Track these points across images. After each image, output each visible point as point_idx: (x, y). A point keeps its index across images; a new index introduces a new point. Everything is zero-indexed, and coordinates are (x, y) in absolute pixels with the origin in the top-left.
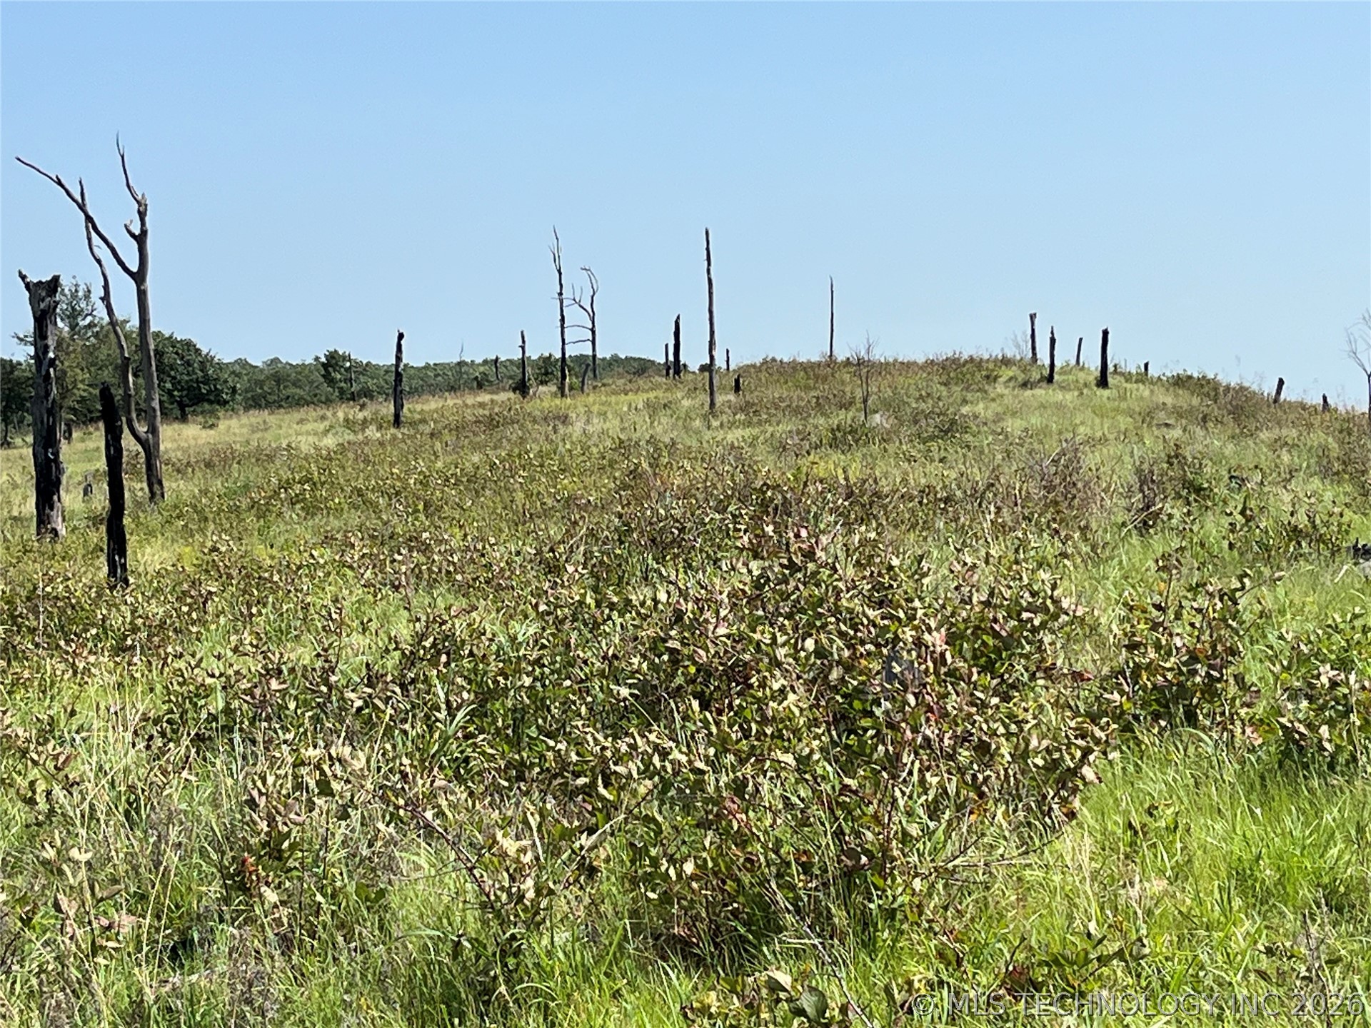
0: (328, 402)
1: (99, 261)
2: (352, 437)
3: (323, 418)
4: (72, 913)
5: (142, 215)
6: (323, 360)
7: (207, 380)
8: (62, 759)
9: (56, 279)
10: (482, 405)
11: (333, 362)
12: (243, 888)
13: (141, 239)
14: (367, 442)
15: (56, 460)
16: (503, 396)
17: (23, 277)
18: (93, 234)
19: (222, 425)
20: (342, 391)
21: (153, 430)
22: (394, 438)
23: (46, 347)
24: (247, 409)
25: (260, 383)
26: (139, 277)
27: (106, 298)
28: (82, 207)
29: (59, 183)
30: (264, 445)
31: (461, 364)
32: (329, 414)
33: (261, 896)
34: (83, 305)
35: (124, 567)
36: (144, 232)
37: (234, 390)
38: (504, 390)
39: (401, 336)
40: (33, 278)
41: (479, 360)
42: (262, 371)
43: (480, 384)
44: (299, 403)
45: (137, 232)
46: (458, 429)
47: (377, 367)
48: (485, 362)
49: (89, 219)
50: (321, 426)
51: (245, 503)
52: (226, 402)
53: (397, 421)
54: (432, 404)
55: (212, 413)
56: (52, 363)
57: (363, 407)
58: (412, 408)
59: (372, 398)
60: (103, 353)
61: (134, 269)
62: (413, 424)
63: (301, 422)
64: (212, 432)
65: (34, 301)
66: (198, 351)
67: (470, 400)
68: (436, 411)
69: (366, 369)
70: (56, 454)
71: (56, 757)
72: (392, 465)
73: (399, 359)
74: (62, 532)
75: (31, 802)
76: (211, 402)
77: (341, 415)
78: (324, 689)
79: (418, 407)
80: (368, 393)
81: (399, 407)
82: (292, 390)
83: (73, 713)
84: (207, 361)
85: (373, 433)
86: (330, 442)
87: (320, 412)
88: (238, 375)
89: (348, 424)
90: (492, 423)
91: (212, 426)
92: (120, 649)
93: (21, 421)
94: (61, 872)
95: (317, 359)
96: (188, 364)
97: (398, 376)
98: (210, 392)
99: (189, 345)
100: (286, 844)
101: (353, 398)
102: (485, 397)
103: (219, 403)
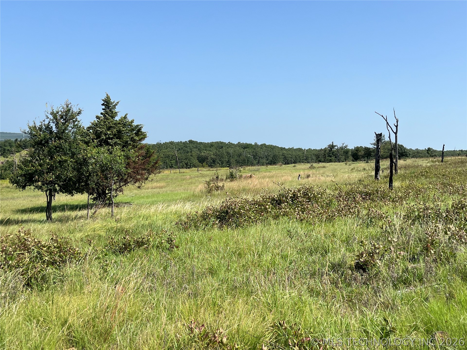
0: (427, 157)
1: (389, 130)
2: (433, 164)
3: (427, 160)
4: (393, 250)
5: (397, 122)
6: (427, 149)
7: (405, 152)
8: (390, 221)
9: (381, 133)
10: (459, 159)
11: (429, 149)
12: (427, 250)
13: (397, 127)
14: (436, 165)
15: (379, 166)
16: (463, 157)
17: (375, 133)
18: (388, 126)
19: (407, 160)
20: (430, 155)
21: (396, 161)
22: (442, 164)
23: (379, 146)
24: (412, 158)
25: (414, 153)
26: (396, 133)
27: (389, 137)
28: (386, 121)
29: (382, 116)
30: (416, 164)
31: (454, 151)
32: (428, 159)
33: (430, 252)
34: (383, 138)
35: (392, 186)
36: (397, 125)
37: (410, 154)
38: (464, 156)
39: (444, 145)
40: (377, 133)
41: (458, 150)
42: (414, 151)
43: (459, 155)
44: (422, 157)
45: (396, 125)
46: (455, 163)
47: (437, 151)
48: (459, 151)
49: (387, 123)
50: (427, 162)
51: (413, 175)
52: (408, 156)
53: (442, 161)
54: (449, 158)
55: (405, 158)
56: (380, 148)
57: (435, 158)
58: (445, 159)
59: (436, 156)
60: (386, 147)
61: (395, 132)
62: (445, 162)
63: (422, 160)
64: (405, 162)
65: (377, 137)
66: (403, 147)
67: (457, 158)
68: (450, 159)
69: (435, 151)
70: (379, 165)
71: (389, 221)
72: (442, 170)
73: (443, 149)
74: (379, 179)
75: (382, 228)
76: (405, 156)
77: (430, 159)
78: (438, 213)
79: (446, 159)
80: (435, 156)
81: (443, 159)
82: (420, 155)
83: (387, 213)
84: (405, 148)
85: (437, 163)
86: (429, 164)
87: (427, 159)
88: (410, 151)
89: (432, 161)
90: (462, 162)
91: (405, 161)
92: (393, 201)
93: (370, 158)
94: (391, 243)
95: (425, 149)
96: (401, 149)
97: (443, 153)
98: (405, 154)
99: (402, 146)
100: (434, 242)
101: (432, 156)
102: (460, 157)
103: (406, 156)
